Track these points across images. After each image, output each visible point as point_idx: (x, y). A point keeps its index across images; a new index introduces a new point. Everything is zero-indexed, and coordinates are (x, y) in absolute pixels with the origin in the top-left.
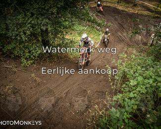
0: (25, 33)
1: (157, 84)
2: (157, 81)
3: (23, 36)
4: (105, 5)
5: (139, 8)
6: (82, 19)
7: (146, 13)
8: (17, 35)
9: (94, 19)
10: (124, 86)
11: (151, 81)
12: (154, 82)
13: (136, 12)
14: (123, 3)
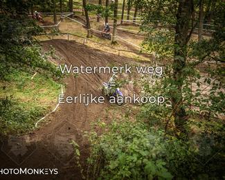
1: (142, 160)
2: (142, 156)
4: (67, 39)
5: (121, 48)
6: (25, 63)
7: (131, 55)
9: (49, 64)
11: (135, 158)
12: (138, 158)
13: (117, 53)
14: (95, 39)
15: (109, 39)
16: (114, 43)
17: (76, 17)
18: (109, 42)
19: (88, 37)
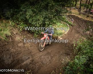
0: (38, 24)
3: (38, 25)
5: (90, 18)
8: (36, 24)
9: (67, 21)
10: (80, 52)
13: (88, 20)
14: (82, 15)
15: (87, 15)
16: (88, 16)
17: (77, 8)
18: (86, 16)
19: (79, 14)
